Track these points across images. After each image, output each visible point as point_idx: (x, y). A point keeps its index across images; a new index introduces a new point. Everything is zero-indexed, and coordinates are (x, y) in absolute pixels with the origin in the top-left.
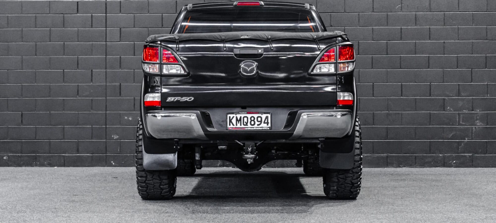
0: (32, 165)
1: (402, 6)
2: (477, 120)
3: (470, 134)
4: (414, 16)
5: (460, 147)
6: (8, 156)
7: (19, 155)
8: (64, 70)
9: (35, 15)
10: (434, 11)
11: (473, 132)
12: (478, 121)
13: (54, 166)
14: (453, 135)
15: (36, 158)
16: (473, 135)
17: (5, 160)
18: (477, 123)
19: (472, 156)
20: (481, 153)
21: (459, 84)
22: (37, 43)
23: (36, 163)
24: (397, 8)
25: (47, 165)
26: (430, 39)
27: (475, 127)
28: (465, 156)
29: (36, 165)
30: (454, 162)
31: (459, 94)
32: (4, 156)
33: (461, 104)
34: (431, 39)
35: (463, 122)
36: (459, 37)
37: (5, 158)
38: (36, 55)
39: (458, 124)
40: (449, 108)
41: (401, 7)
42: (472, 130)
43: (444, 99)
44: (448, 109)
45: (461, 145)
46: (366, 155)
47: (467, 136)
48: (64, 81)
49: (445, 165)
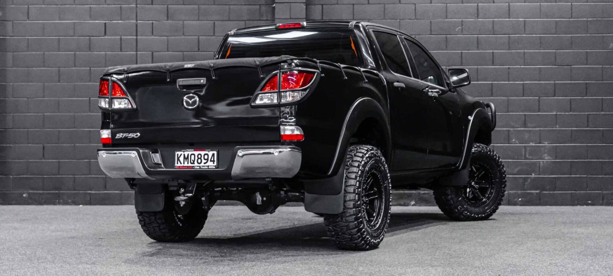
0: (54, 204)
1: (462, 28)
2: (545, 153)
3: (538, 169)
4: (476, 39)
5: (526, 183)
6: (29, 194)
7: (41, 192)
8: (90, 98)
9: (58, 37)
10: (497, 33)
11: (541, 167)
12: (546, 155)
13: (79, 204)
14: (518, 171)
15: (59, 196)
16: (541, 170)
17: (25, 197)
18: (545, 157)
19: (540, 193)
20: (550, 190)
21: (525, 115)
22: (60, 68)
23: (59, 201)
24: (458, 30)
25: (71, 203)
26: (493, 64)
27: (543, 162)
28: (531, 193)
29: (59, 204)
30: (520, 199)
31: (525, 125)
32: (24, 193)
33: (527, 136)
34: (495, 64)
35: (529, 155)
36: (526, 62)
37: (24, 195)
38: (59, 82)
39: (524, 158)
40: (514, 140)
41: (462, 30)
42: (539, 165)
43: (509, 130)
44: (514, 142)
45: (527, 181)
46: (423, 192)
47: (534, 171)
48: (90, 111)
49: (510, 202)
